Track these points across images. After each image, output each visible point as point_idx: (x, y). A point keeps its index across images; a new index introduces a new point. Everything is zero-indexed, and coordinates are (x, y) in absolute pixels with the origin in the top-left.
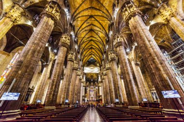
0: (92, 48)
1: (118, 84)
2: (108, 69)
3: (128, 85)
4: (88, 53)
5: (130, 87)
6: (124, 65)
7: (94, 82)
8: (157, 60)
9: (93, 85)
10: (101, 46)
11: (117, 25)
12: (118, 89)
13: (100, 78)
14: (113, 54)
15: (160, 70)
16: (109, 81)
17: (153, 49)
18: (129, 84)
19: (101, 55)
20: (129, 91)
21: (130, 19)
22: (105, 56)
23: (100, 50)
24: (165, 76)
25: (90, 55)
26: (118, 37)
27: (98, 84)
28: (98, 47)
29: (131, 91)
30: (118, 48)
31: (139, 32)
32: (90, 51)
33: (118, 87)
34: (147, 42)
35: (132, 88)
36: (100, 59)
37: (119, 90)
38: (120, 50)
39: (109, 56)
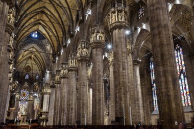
1: (83, 100)
2: (72, 70)
5: (98, 107)
7: (31, 81)
8: (122, 90)
9: (29, 89)
10: (64, 18)
13: (48, 76)
15: (121, 100)
17: (123, 78)
18: (98, 104)
19: (60, 34)
20: (96, 112)
21: (116, 29)
22: (69, 42)
24: (123, 105)
26: (98, 32)
29: (97, 113)
30: (95, 50)
34: (121, 69)
36: (58, 41)
38: (96, 54)
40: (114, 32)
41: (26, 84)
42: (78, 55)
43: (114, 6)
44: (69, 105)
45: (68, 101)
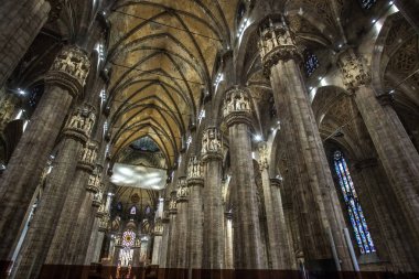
0: (152, 106)
1: (215, 234)
2: (194, 184)
3: (242, 238)
4: (138, 118)
5: (247, 245)
6: (242, 180)
7: (139, 217)
8: (316, 184)
9: (135, 229)
10: (183, 107)
11: (241, 63)
12: (215, 248)
13: (161, 207)
14: (215, 141)
15: (318, 209)
16: (189, 222)
17: (313, 155)
18: (247, 237)
19: (178, 133)
21: (276, 63)
22: (190, 141)
23: (178, 118)
24: (326, 224)
25: (143, 126)
26: (238, 97)
27: (153, 227)
28: (173, 108)
30: (234, 127)
31: (290, 103)
32: (146, 114)
33: (216, 244)
34: (303, 135)
35: (253, 248)
37: (216, 253)
38: (237, 135)
39: (204, 145)
40: (273, 69)
41: (132, 223)
42: (204, 151)
43: (268, 27)
44: (189, 248)
45: (189, 240)
